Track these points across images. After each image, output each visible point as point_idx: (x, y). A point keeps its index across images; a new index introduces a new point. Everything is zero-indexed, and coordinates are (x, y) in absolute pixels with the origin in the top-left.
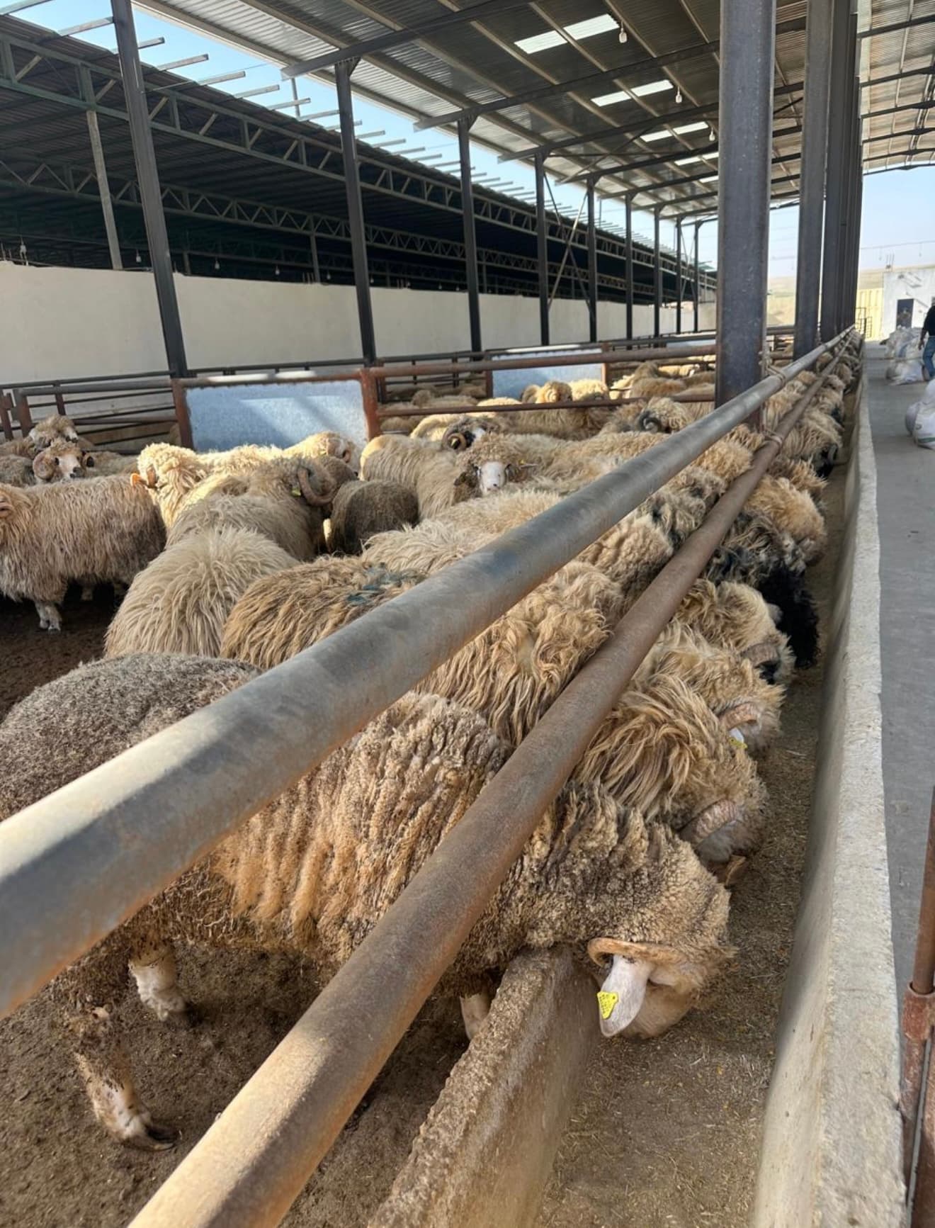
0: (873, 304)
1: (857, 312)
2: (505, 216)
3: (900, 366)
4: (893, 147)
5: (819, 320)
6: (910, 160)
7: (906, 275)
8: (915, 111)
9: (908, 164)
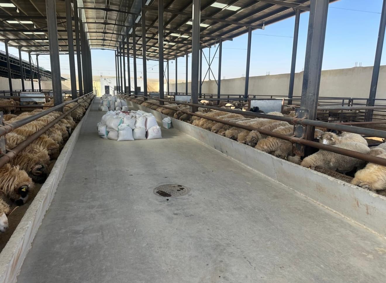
0: (98, 86)
1: (93, 88)
2: (14, 62)
3: (102, 107)
4: (98, 43)
5: (83, 89)
6: (103, 47)
7: (106, 79)
8: (102, 34)
9: (103, 48)
